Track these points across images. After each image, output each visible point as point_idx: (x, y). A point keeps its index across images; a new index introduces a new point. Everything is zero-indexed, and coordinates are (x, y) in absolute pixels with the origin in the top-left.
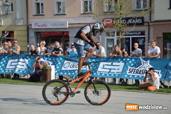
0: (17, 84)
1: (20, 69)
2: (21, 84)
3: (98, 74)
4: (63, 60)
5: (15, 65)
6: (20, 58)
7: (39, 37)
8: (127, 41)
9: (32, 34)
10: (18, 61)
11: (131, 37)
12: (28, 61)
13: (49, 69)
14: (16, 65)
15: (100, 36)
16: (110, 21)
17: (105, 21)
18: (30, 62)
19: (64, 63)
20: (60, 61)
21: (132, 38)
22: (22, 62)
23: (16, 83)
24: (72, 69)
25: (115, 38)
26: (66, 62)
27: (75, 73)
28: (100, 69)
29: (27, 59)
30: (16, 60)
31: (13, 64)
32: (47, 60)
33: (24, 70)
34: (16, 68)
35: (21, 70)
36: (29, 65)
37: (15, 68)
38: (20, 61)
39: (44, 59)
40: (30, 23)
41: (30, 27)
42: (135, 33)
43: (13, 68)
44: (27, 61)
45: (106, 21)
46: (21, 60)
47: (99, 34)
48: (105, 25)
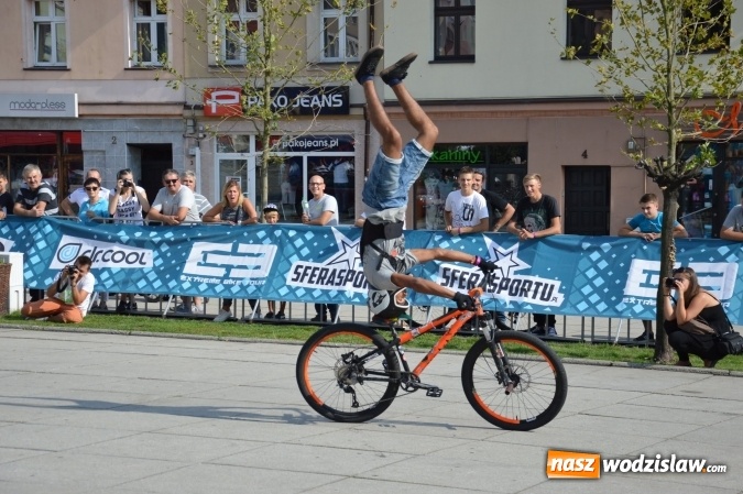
3: (186, 285)
4: (55, 235)
8: (293, 168)
11: (305, 155)
15: (197, 151)
16: (233, 97)
17: (214, 95)
19: (58, 243)
20: (45, 237)
21: (309, 158)
25: (251, 158)
26: (66, 239)
28: (190, 267)
42: (318, 144)
45: (218, 97)
47: (193, 141)
48: (214, 111)
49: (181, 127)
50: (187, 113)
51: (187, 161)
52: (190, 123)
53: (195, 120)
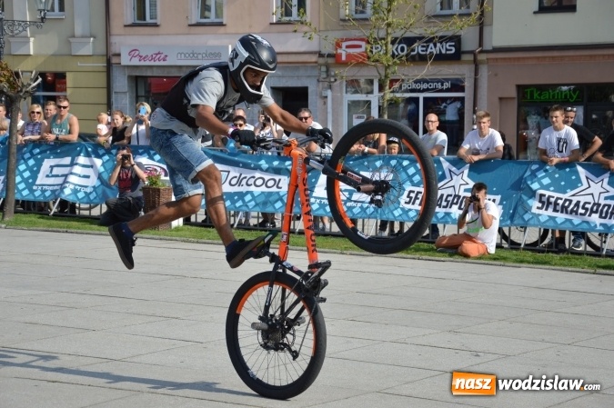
0: (67, 232)
1: (77, 187)
2: (79, 231)
5: (62, 176)
6: (79, 155)
7: (142, 92)
8: (410, 107)
9: (121, 83)
10: (73, 164)
11: (421, 96)
12: (103, 165)
13: (165, 190)
14: (66, 176)
15: (329, 93)
16: (360, 46)
17: (344, 44)
18: (110, 165)
21: (425, 99)
22: (84, 166)
23: (65, 230)
24: (237, 189)
25: (375, 98)
27: (243, 201)
29: (99, 157)
30: (67, 160)
31: (56, 171)
32: (158, 161)
33: (88, 190)
34: (67, 185)
35: (80, 191)
36: (105, 176)
37: (61, 185)
38: (76, 164)
39: (151, 158)
40: (114, 49)
41: (114, 60)
42: (433, 86)
43: (58, 185)
44: (98, 162)
45: (347, 47)
46: (82, 159)
47: (326, 84)
48: (344, 58)
49: (316, 72)
50: (321, 61)
51: (320, 102)
52: (324, 69)
53: (328, 67)
